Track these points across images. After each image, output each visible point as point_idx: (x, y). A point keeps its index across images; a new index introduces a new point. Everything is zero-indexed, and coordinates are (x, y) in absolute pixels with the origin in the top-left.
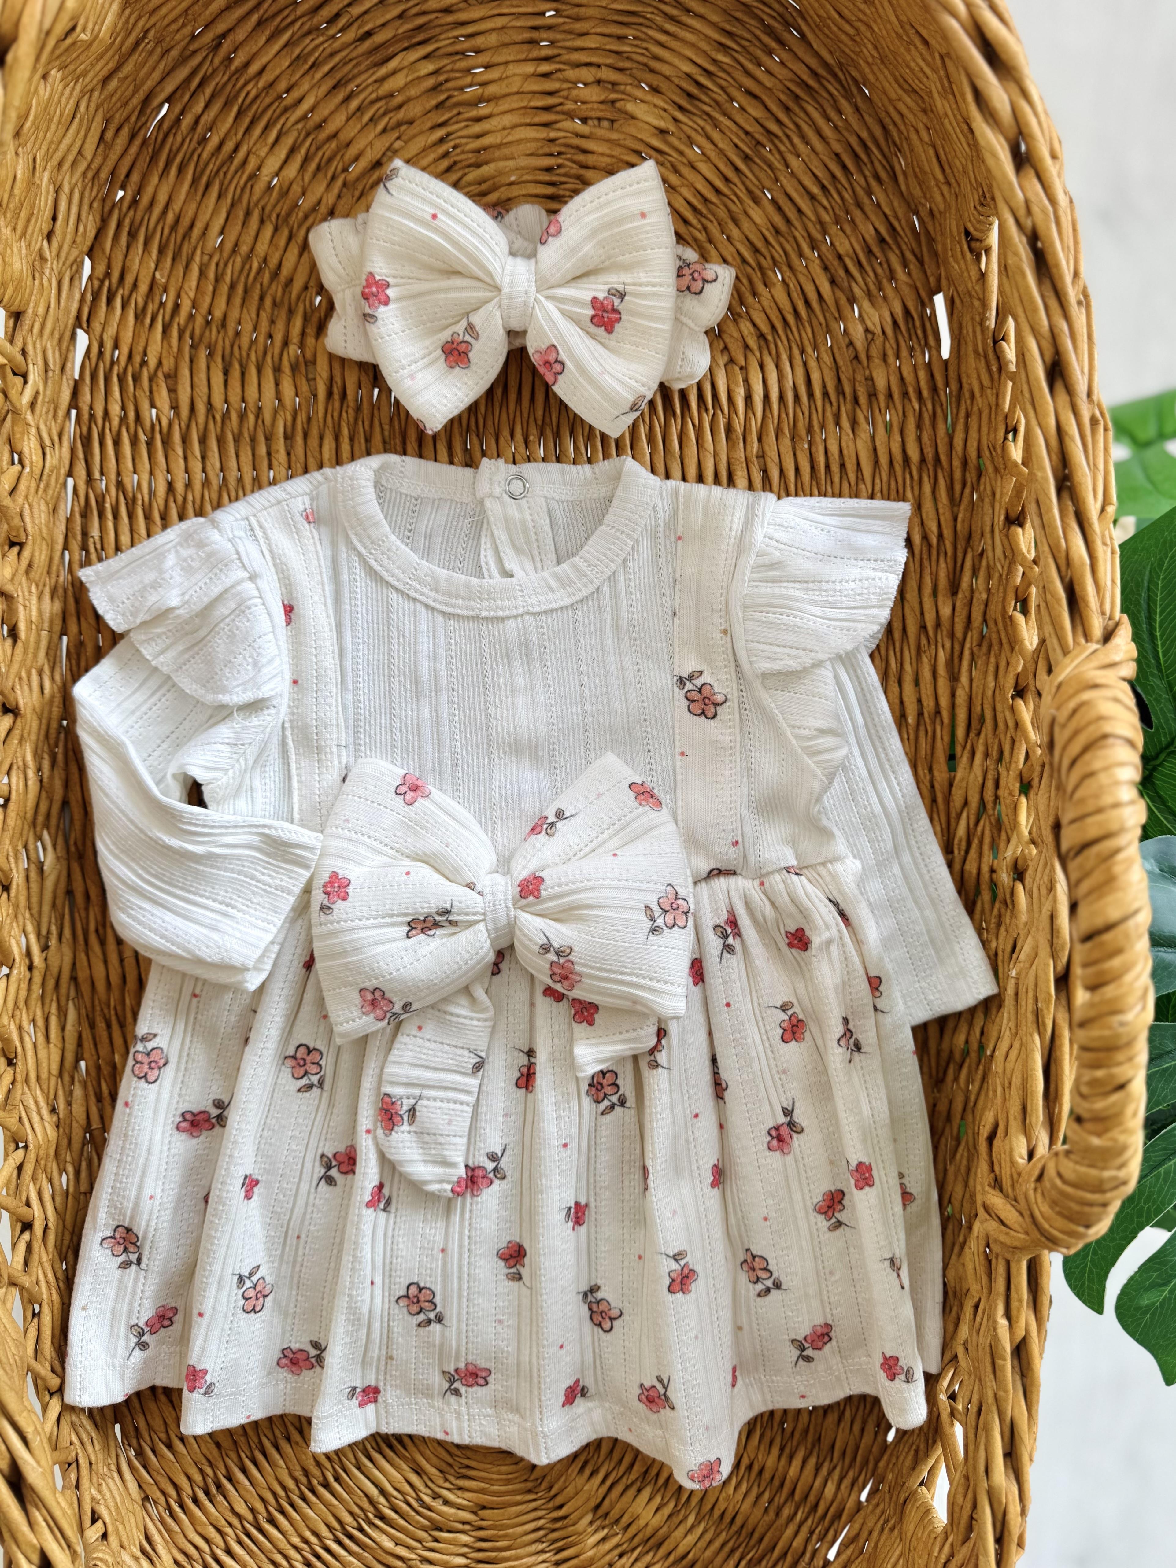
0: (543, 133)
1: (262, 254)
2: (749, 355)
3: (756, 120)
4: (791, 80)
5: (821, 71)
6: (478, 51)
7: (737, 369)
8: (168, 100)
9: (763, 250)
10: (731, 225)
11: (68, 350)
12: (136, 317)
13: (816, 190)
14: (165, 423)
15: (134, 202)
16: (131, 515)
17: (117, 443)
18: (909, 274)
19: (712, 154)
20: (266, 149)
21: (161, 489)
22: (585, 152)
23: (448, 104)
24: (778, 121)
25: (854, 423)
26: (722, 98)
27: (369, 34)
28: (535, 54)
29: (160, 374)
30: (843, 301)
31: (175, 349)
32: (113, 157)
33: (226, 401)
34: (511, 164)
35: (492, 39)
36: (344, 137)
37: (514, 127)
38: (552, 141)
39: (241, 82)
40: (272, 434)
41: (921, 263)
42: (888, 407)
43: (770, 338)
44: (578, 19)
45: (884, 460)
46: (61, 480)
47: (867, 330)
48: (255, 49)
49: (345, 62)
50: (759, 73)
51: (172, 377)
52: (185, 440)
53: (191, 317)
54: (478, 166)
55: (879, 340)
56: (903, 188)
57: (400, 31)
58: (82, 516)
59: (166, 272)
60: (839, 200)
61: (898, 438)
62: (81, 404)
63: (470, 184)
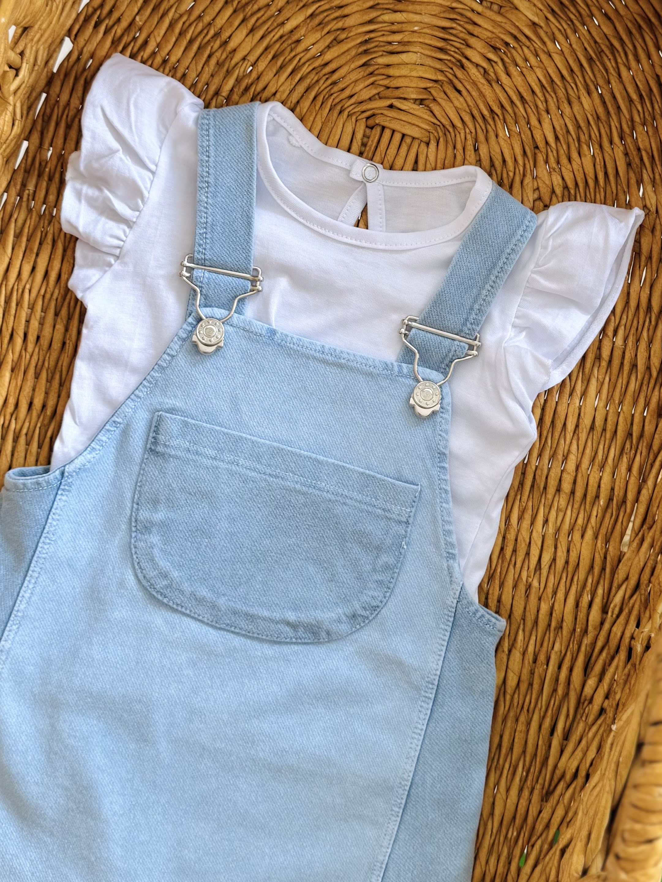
1: (219, 26)
3: (605, 35)
4: (639, 15)
9: (584, 128)
10: (566, 105)
11: (55, 51)
12: (113, 42)
13: (634, 97)
19: (567, 51)
22: (475, 24)
24: (621, 40)
26: (585, 12)
30: (633, 181)
34: (417, 18)
38: (453, 8)
42: (645, 267)
43: (572, 192)
46: (20, 142)
47: (645, 207)
53: (153, 54)
55: (653, 216)
58: (25, 171)
59: (145, 18)
60: (650, 109)
61: (647, 291)
62: (51, 93)
63: (385, 22)
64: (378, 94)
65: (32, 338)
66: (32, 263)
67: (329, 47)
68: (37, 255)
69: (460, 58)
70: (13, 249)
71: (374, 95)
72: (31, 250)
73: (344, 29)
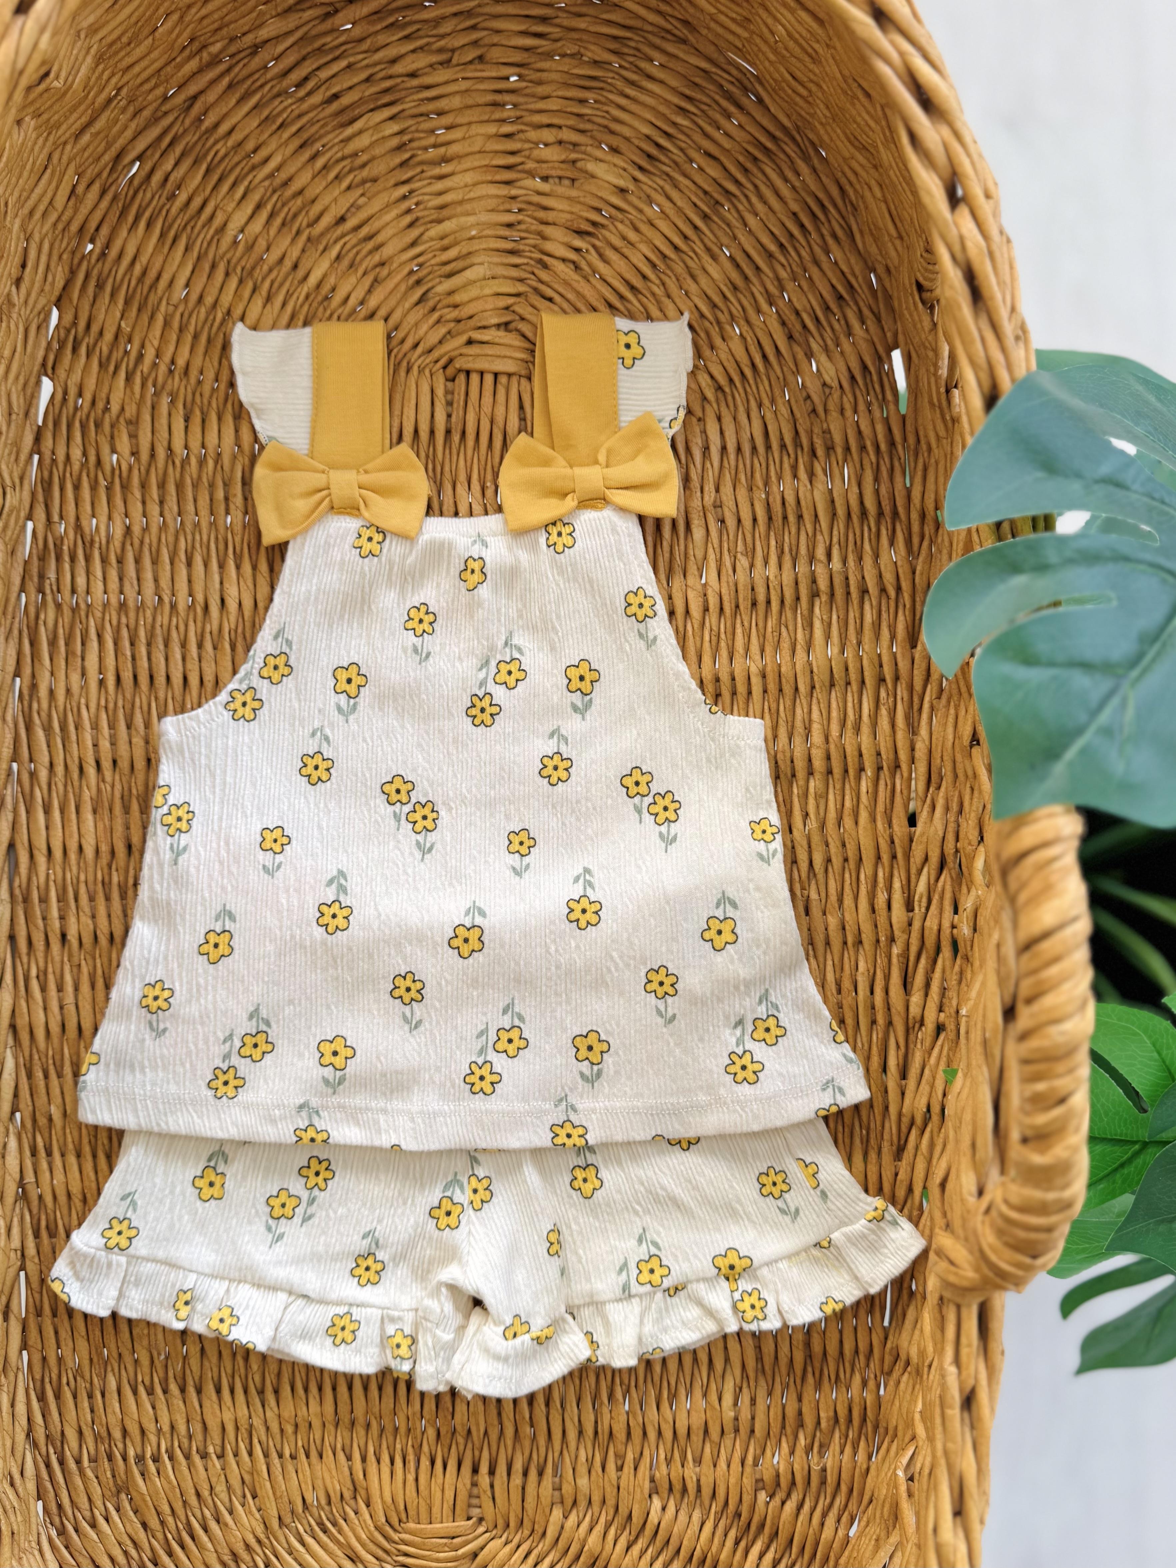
0: (504, 191)
1: (227, 305)
2: (707, 406)
3: (715, 180)
4: (749, 143)
5: (778, 134)
6: (440, 114)
7: (694, 420)
8: (139, 158)
9: (720, 304)
10: (689, 281)
11: (33, 396)
12: (101, 364)
13: (773, 247)
14: (124, 467)
15: (103, 255)
16: (88, 559)
17: (77, 487)
18: (867, 330)
19: (671, 212)
20: (233, 205)
21: (118, 532)
22: (545, 208)
23: (412, 162)
24: (737, 182)
25: (811, 475)
26: (680, 158)
27: (336, 96)
28: (498, 115)
29: (122, 420)
30: (801, 356)
31: (138, 396)
32: (84, 211)
33: (186, 447)
34: (471, 219)
35: (456, 102)
36: (309, 194)
37: (474, 185)
38: (513, 198)
39: (211, 141)
40: (230, 479)
41: (878, 319)
42: (845, 460)
43: (727, 390)
44: (540, 83)
45: (841, 512)
46: (21, 523)
47: (824, 384)
48: (225, 110)
49: (311, 123)
50: (718, 135)
51: (134, 423)
52: (144, 486)
53: (155, 365)
54: (439, 221)
55: (836, 394)
56: (860, 245)
57: (367, 93)
58: (40, 559)
59: (131, 321)
60: (796, 258)
61: (855, 489)
62: (43, 449)
63: (432, 239)
64: (449, 332)
65: (106, 764)
66: (79, 670)
67: (369, 291)
68: (83, 659)
69: (539, 256)
70: (51, 660)
71: (444, 337)
72: (74, 654)
73: (382, 264)
